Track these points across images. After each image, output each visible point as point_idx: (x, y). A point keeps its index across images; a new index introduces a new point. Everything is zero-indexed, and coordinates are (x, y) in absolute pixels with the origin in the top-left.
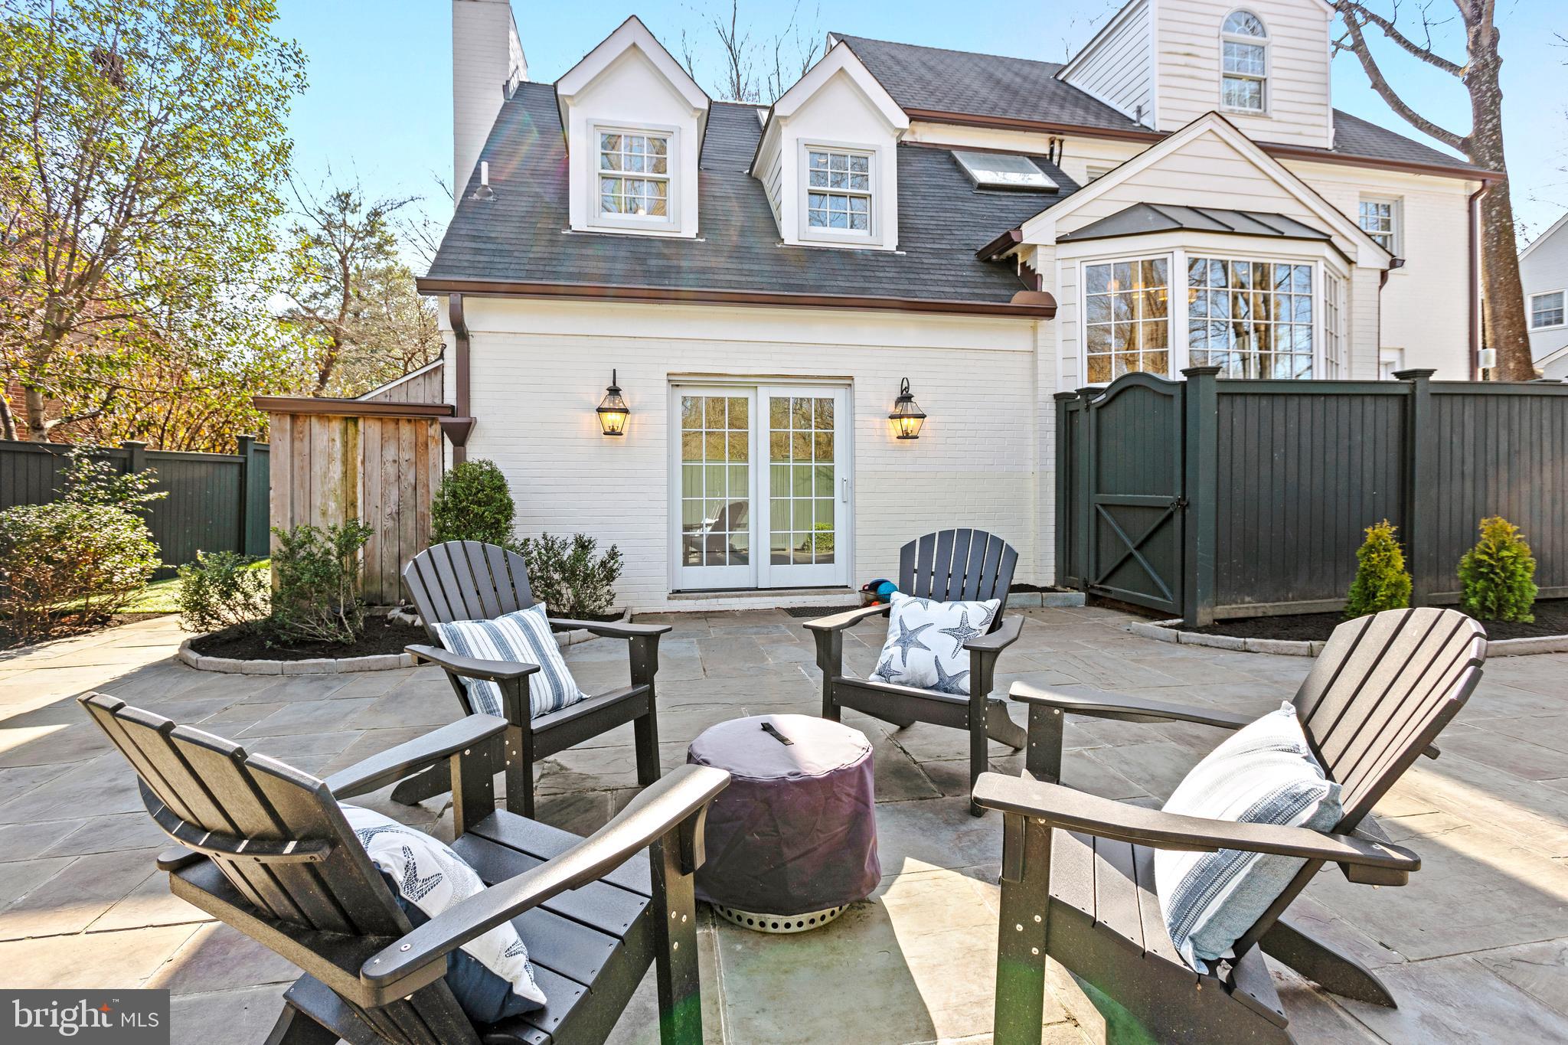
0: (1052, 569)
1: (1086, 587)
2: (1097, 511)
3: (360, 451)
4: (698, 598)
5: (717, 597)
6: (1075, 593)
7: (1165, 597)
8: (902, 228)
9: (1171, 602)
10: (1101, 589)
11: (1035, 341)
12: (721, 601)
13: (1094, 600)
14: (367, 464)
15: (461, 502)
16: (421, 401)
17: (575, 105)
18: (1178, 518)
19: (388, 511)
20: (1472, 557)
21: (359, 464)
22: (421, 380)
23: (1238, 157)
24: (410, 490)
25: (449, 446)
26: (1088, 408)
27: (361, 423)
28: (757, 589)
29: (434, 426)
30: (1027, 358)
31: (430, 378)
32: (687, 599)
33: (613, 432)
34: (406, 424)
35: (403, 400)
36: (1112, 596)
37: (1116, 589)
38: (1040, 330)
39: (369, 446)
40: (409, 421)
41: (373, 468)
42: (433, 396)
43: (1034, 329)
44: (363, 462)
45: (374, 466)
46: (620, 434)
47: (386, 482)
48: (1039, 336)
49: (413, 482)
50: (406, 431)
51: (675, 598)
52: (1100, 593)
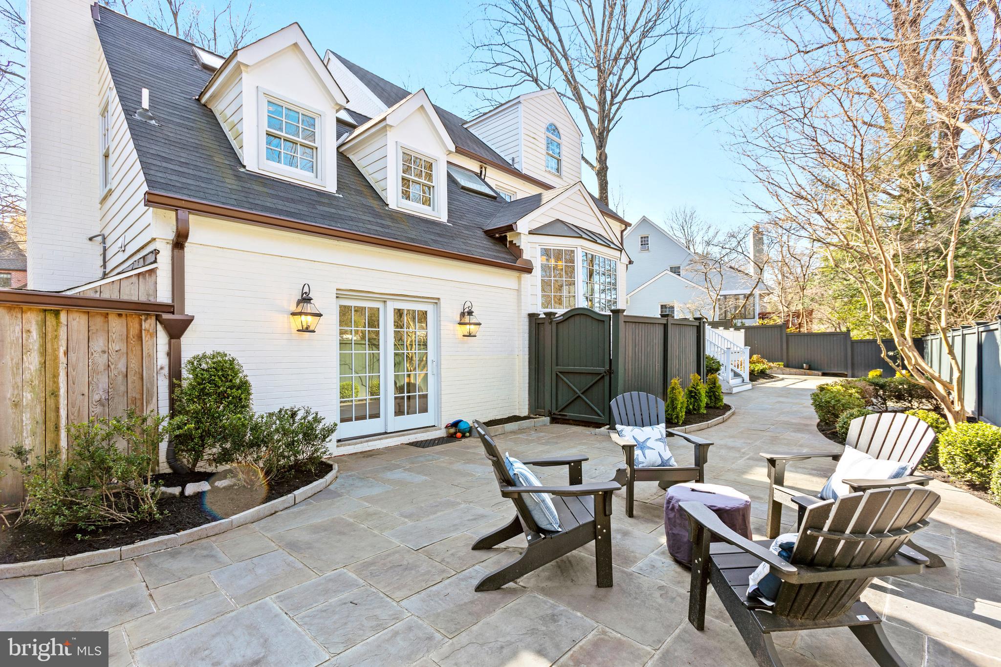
0: (527, 406)
1: (550, 414)
2: (557, 374)
3: (64, 343)
4: (356, 444)
5: (367, 441)
6: (544, 418)
7: (599, 415)
8: (450, 211)
9: (604, 418)
10: (560, 415)
11: (520, 284)
12: (370, 443)
13: (554, 420)
14: (71, 354)
15: (219, 387)
16: (134, 298)
17: (247, 72)
18: (607, 379)
19: (97, 397)
20: (688, 390)
21: (61, 354)
22: (135, 279)
23: (587, 204)
24: (120, 378)
25: (162, 338)
26: (551, 323)
27: (63, 316)
28: (386, 433)
29: (149, 321)
30: (515, 293)
31: (144, 278)
32: (349, 445)
33: (307, 330)
34: (116, 318)
35: (115, 296)
36: (567, 418)
37: (569, 414)
38: (522, 279)
39: (74, 337)
40: (120, 315)
41: (78, 359)
42: (148, 295)
43: (519, 278)
44: (66, 353)
45: (79, 356)
46: (314, 331)
47: (92, 372)
48: (522, 282)
49: (124, 370)
50: (116, 325)
51: (341, 446)
52: (559, 417)
